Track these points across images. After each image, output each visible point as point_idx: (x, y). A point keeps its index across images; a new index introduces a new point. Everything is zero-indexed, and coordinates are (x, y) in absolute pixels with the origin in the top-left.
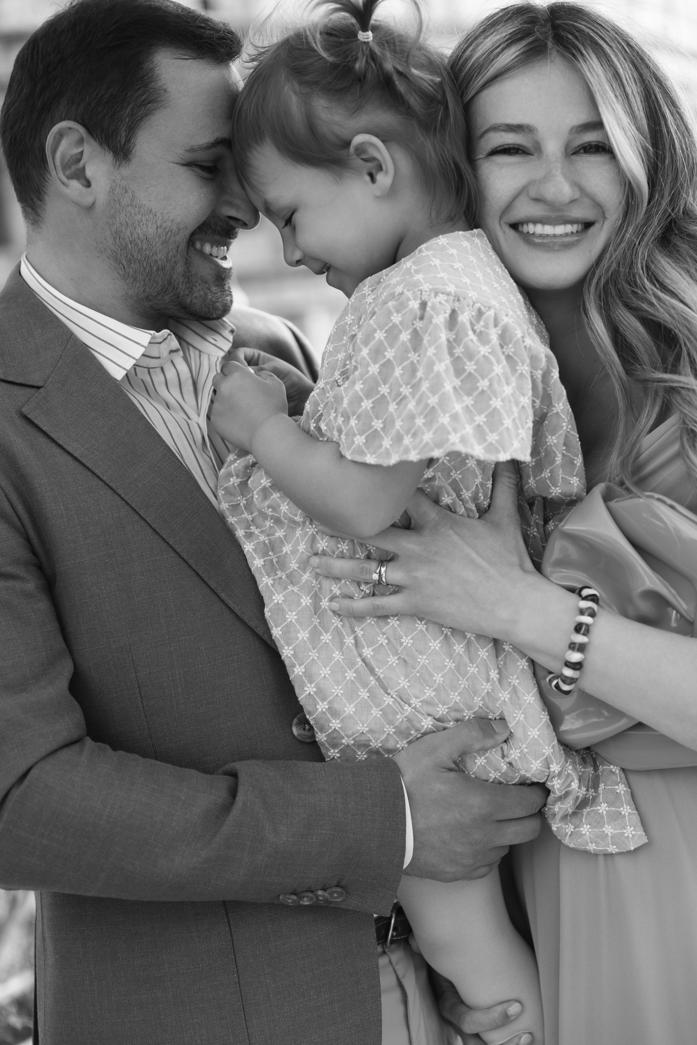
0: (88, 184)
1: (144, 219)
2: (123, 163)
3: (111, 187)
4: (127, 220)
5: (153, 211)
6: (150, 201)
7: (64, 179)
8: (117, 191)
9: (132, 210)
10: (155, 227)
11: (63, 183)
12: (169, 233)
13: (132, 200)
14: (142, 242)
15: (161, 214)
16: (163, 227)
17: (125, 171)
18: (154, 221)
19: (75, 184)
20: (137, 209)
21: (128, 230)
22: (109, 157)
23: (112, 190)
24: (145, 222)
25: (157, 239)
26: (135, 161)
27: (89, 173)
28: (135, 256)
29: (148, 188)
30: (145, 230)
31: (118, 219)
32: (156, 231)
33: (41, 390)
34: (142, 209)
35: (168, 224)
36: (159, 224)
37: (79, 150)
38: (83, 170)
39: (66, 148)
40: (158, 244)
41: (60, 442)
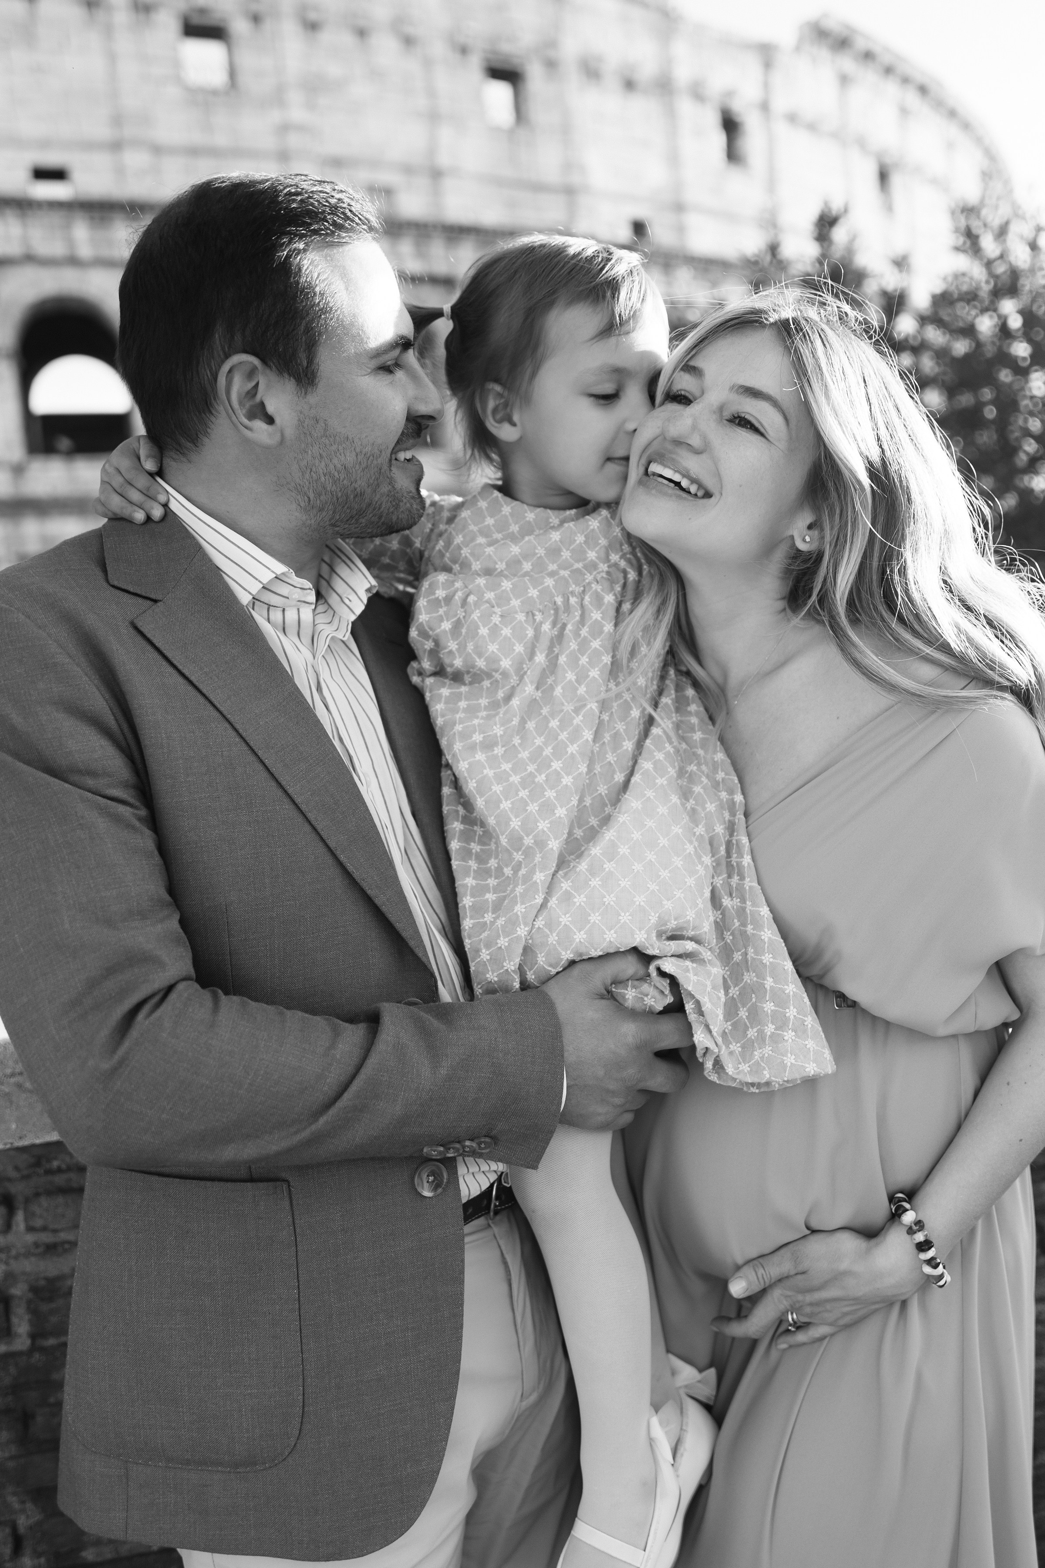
0: (270, 420)
1: (340, 448)
2: (309, 389)
3: (299, 420)
4: (321, 452)
5: (350, 438)
6: (345, 427)
7: (245, 421)
8: (306, 423)
9: (327, 440)
10: (354, 453)
11: (246, 427)
12: (371, 458)
13: (325, 430)
14: (339, 473)
15: (360, 439)
16: (363, 453)
17: (312, 399)
18: (353, 449)
19: (259, 425)
20: (331, 440)
21: (323, 464)
22: (290, 385)
23: (301, 422)
24: (342, 451)
25: (357, 466)
26: (322, 385)
27: (270, 409)
28: (328, 489)
29: (340, 412)
30: (343, 459)
31: (310, 452)
32: (355, 458)
33: (159, 604)
34: (337, 438)
35: (368, 449)
36: (358, 450)
37: (253, 384)
38: (262, 405)
39: (239, 385)
40: (359, 472)
41: (175, 662)
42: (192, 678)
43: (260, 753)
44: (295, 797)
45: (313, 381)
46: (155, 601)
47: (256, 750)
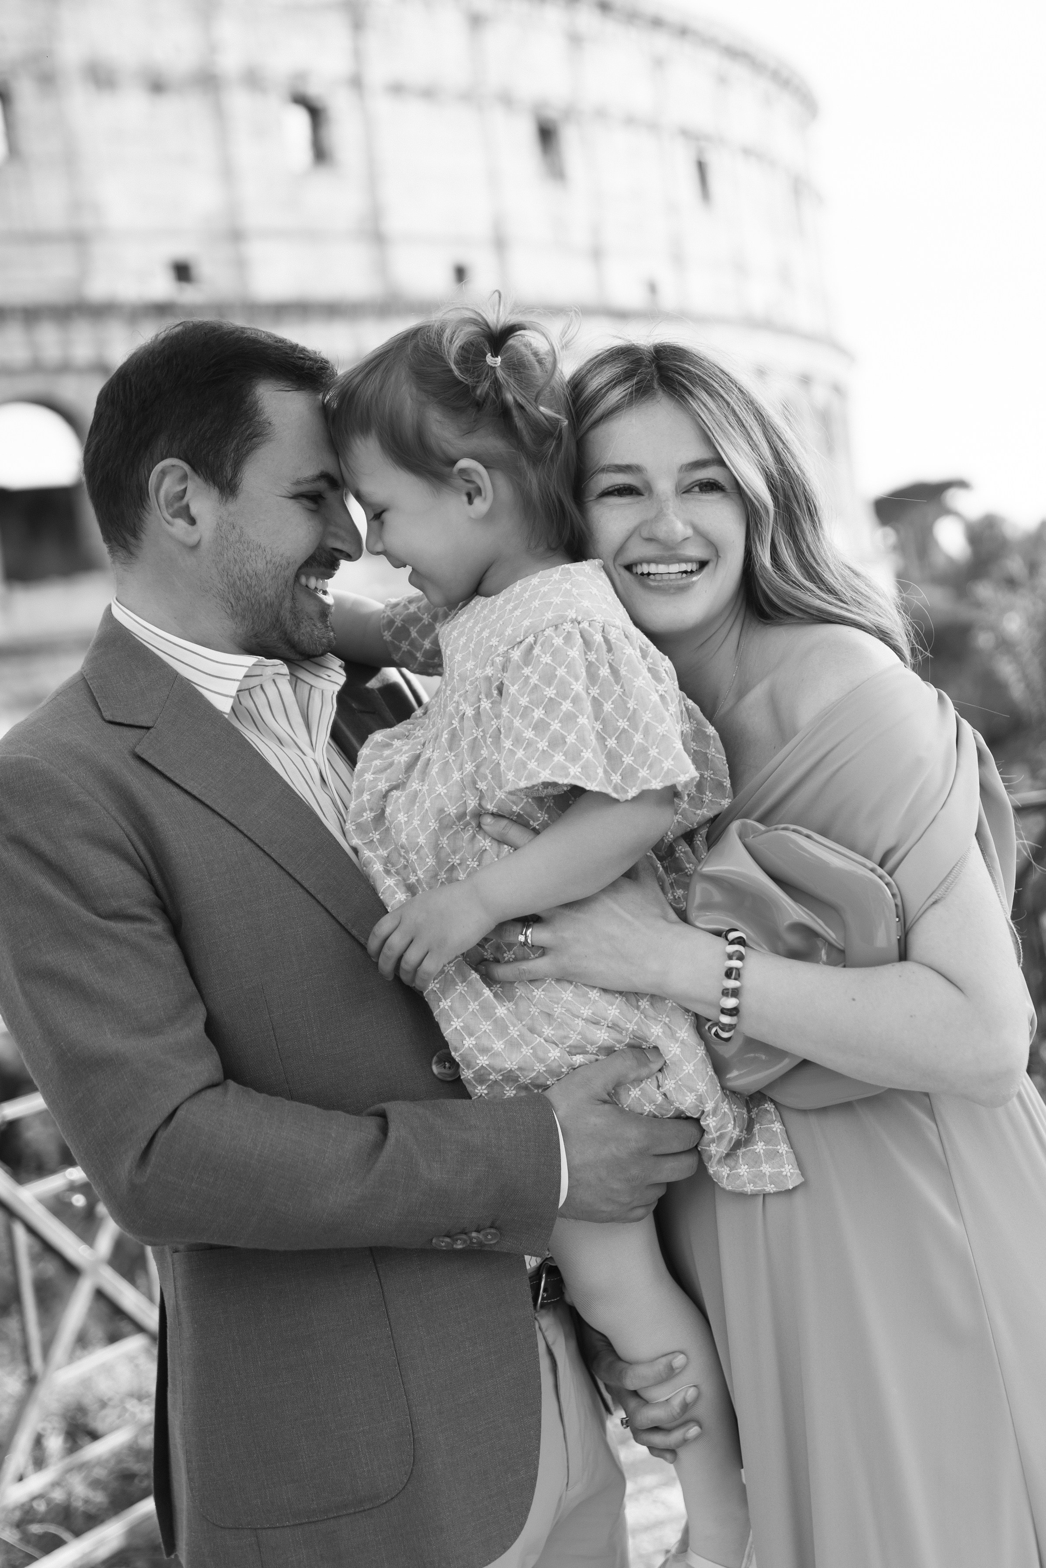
0: (192, 521)
1: (253, 554)
2: (230, 499)
3: (218, 524)
4: (236, 556)
5: (262, 546)
6: (258, 536)
7: (169, 518)
8: (224, 528)
9: (241, 546)
10: (264, 562)
11: (168, 523)
12: (279, 568)
13: (241, 536)
14: (251, 578)
15: (271, 548)
16: (273, 562)
17: (232, 507)
18: (264, 556)
19: (181, 524)
20: (245, 545)
21: (237, 567)
22: (215, 493)
23: (219, 527)
24: (254, 558)
25: (267, 574)
26: (242, 496)
27: (194, 510)
28: (244, 594)
29: (256, 523)
30: (254, 565)
31: (225, 556)
32: (265, 566)
33: (151, 730)
34: (251, 545)
35: (278, 559)
36: (268, 559)
37: (183, 487)
38: (187, 507)
39: (170, 486)
40: (268, 580)
41: (177, 781)
42: (195, 793)
43: (266, 848)
44: (303, 882)
45: (234, 492)
46: (148, 728)
47: (262, 846)
